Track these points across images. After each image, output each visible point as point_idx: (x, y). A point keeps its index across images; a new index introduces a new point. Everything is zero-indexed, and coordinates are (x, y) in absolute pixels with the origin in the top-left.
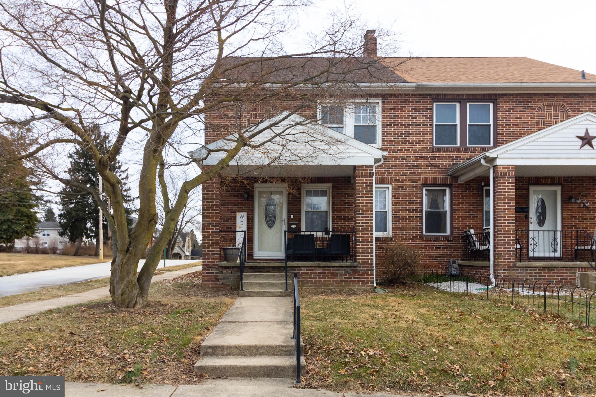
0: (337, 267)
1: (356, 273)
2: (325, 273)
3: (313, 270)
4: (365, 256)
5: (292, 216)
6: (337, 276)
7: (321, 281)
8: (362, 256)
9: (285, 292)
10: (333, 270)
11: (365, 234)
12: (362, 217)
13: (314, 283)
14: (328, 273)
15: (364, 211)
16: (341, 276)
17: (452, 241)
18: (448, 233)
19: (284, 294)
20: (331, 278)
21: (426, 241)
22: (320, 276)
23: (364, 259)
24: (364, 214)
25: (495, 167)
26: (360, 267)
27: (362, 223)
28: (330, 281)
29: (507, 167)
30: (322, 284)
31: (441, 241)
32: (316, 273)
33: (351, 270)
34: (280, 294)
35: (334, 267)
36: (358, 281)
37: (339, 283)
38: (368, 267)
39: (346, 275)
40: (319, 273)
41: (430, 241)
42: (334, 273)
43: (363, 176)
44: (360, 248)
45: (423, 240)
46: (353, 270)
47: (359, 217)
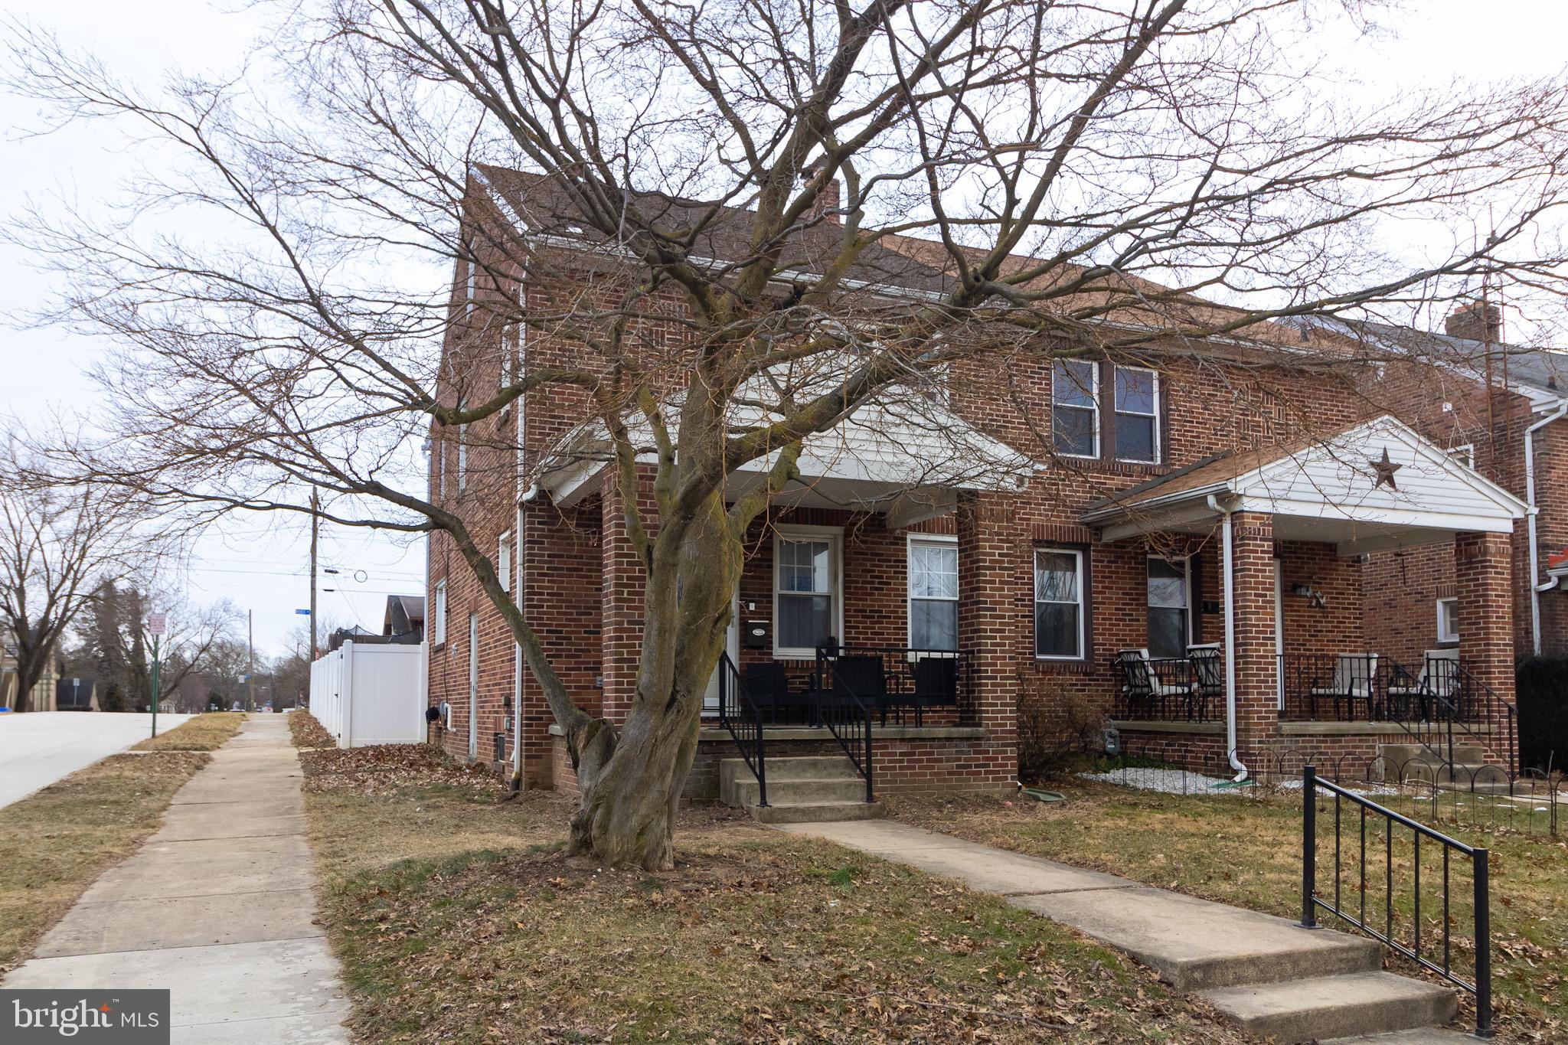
0: (940, 739)
1: (980, 752)
2: (914, 754)
3: (886, 747)
4: (999, 712)
5: (752, 606)
6: (940, 761)
7: (905, 775)
8: (993, 712)
9: (869, 808)
10: (931, 747)
11: (999, 658)
12: (991, 616)
13: (889, 782)
14: (920, 754)
15: (996, 603)
16: (948, 760)
17: (1092, 674)
18: (1082, 657)
19: (867, 813)
20: (927, 768)
21: (1044, 673)
22: (902, 761)
23: (996, 718)
24: (995, 609)
25: (1237, 516)
26: (989, 739)
27: (992, 631)
28: (925, 775)
29: (1258, 516)
30: (908, 782)
31: (1072, 673)
32: (894, 754)
33: (969, 746)
34: (857, 812)
35: (933, 739)
36: (986, 772)
37: (945, 780)
38: (1006, 738)
39: (959, 759)
40: (901, 754)
41: (1051, 673)
42: (932, 753)
43: (994, 517)
44: (989, 691)
45: (1038, 672)
46: (974, 746)
47: (985, 616)
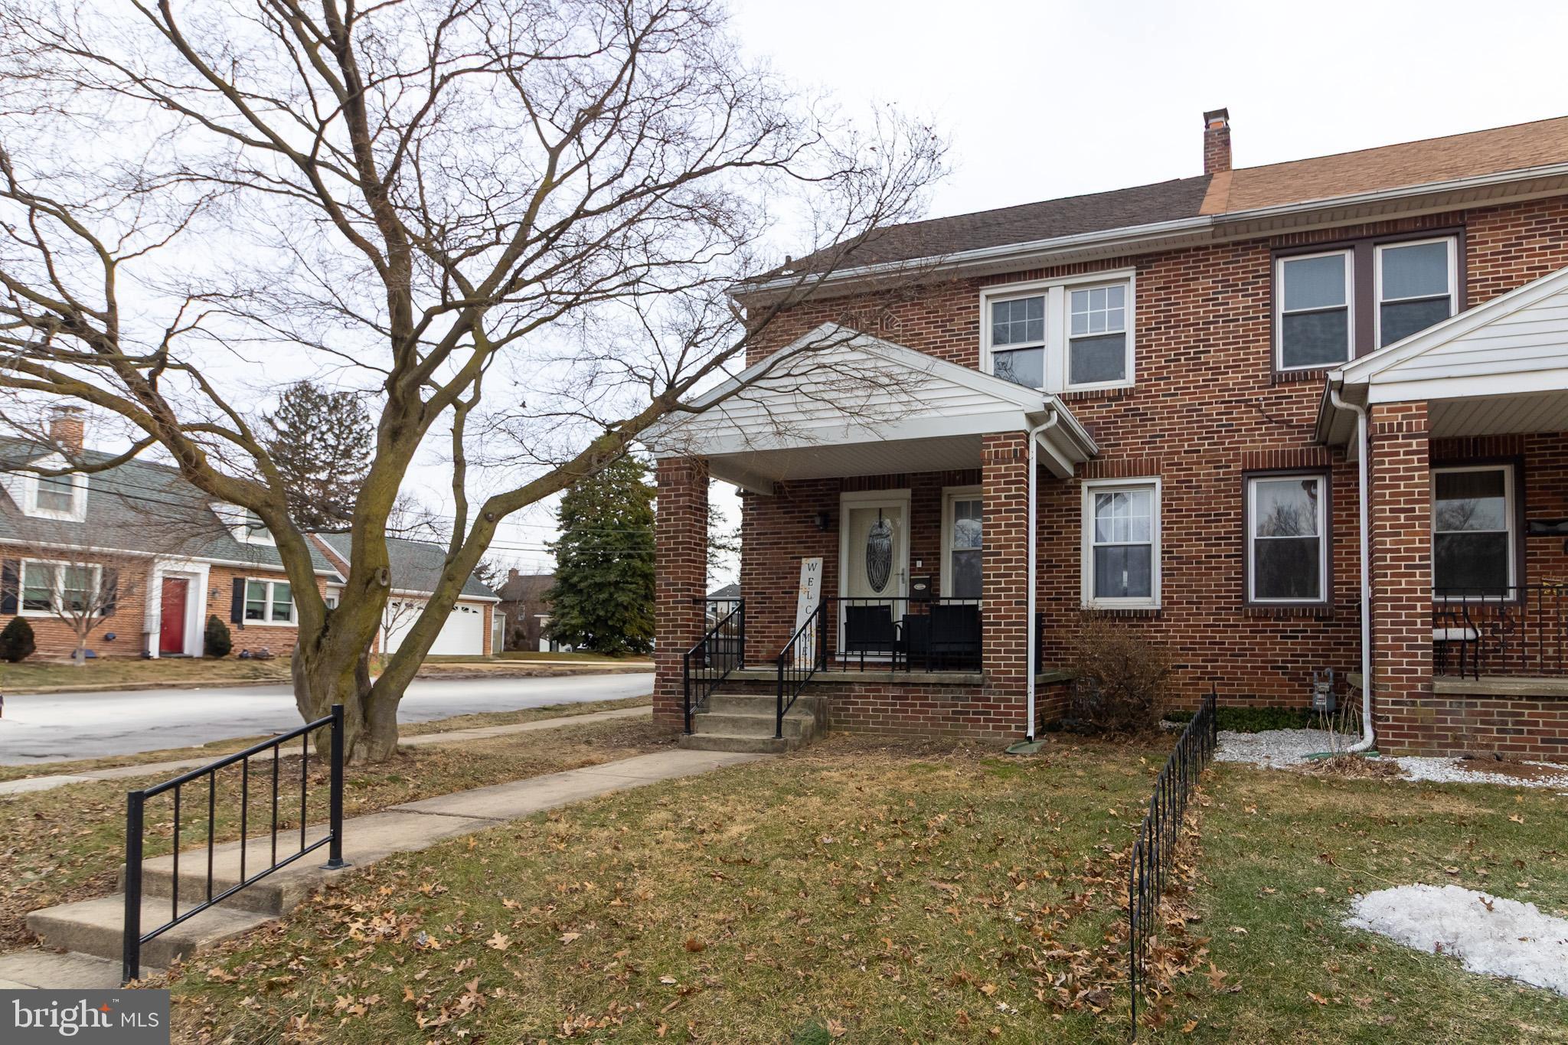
0: (934, 685)
1: (979, 700)
2: (907, 699)
3: (879, 691)
4: (1003, 658)
5: (919, 564)
6: (934, 706)
7: (898, 718)
8: (995, 659)
9: (773, 743)
10: (925, 692)
11: (1003, 604)
12: (995, 561)
13: (881, 723)
14: (913, 698)
15: (1000, 547)
16: (943, 706)
17: (1330, 618)
18: (1323, 597)
19: (770, 747)
20: (920, 712)
21: (1255, 618)
22: (895, 704)
23: (999, 665)
24: (999, 554)
25: (1369, 410)
26: (990, 686)
27: (995, 576)
28: (918, 719)
29: (1404, 406)
30: (901, 724)
31: (1297, 617)
32: (887, 697)
33: (967, 693)
34: (762, 746)
35: (928, 685)
36: (985, 720)
37: (939, 725)
38: (1011, 686)
39: (956, 706)
40: (893, 698)
41: (1266, 618)
42: (927, 698)
43: (999, 459)
44: (991, 638)
45: (1247, 617)
46: (973, 692)
47: (988, 561)
